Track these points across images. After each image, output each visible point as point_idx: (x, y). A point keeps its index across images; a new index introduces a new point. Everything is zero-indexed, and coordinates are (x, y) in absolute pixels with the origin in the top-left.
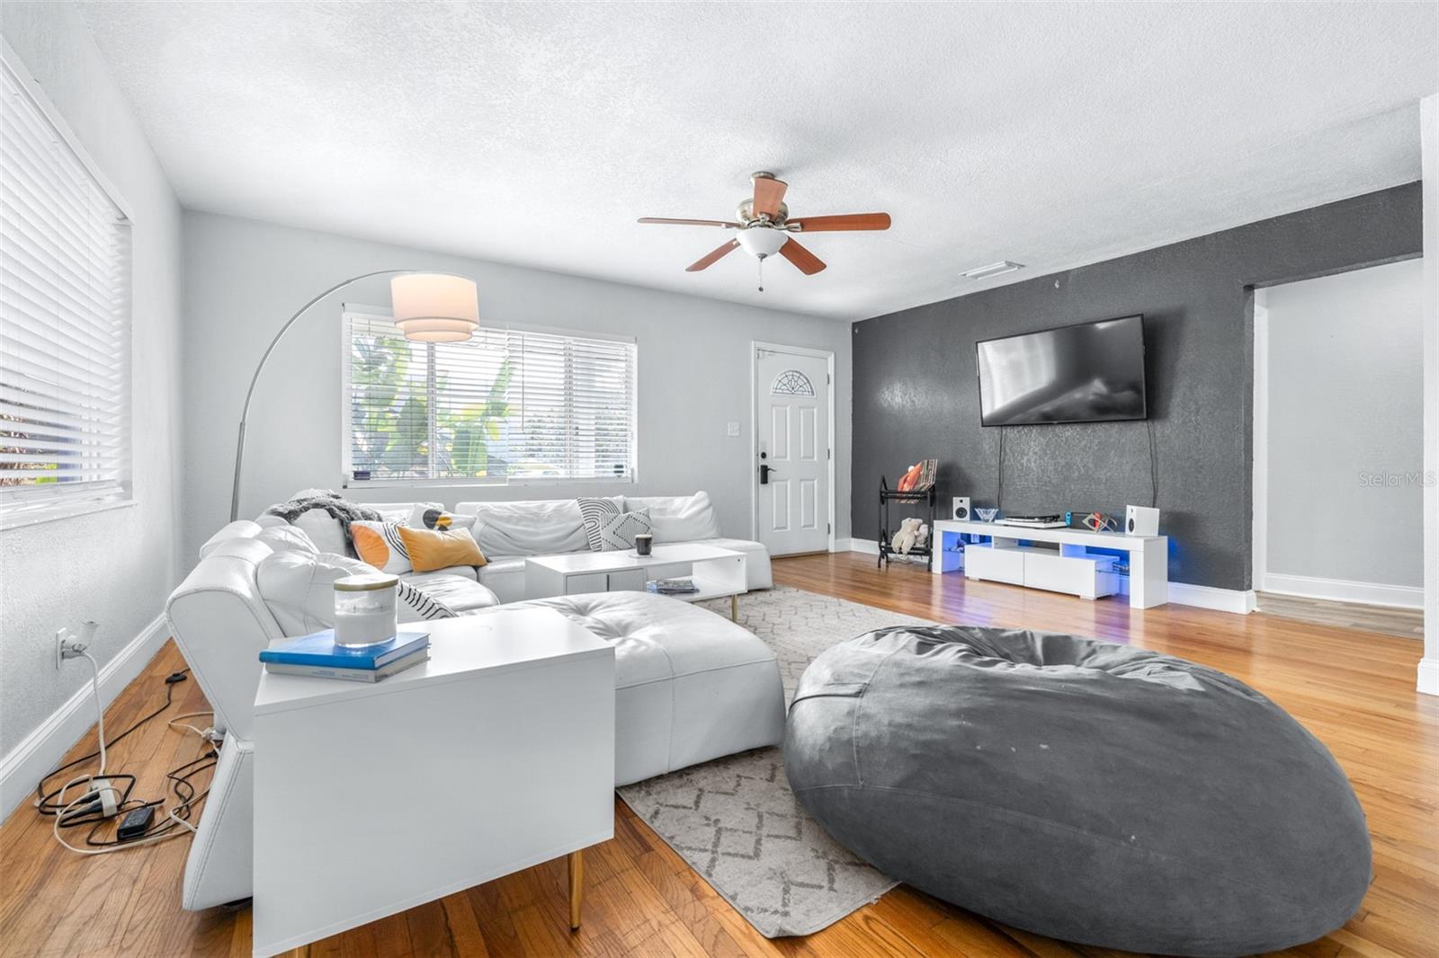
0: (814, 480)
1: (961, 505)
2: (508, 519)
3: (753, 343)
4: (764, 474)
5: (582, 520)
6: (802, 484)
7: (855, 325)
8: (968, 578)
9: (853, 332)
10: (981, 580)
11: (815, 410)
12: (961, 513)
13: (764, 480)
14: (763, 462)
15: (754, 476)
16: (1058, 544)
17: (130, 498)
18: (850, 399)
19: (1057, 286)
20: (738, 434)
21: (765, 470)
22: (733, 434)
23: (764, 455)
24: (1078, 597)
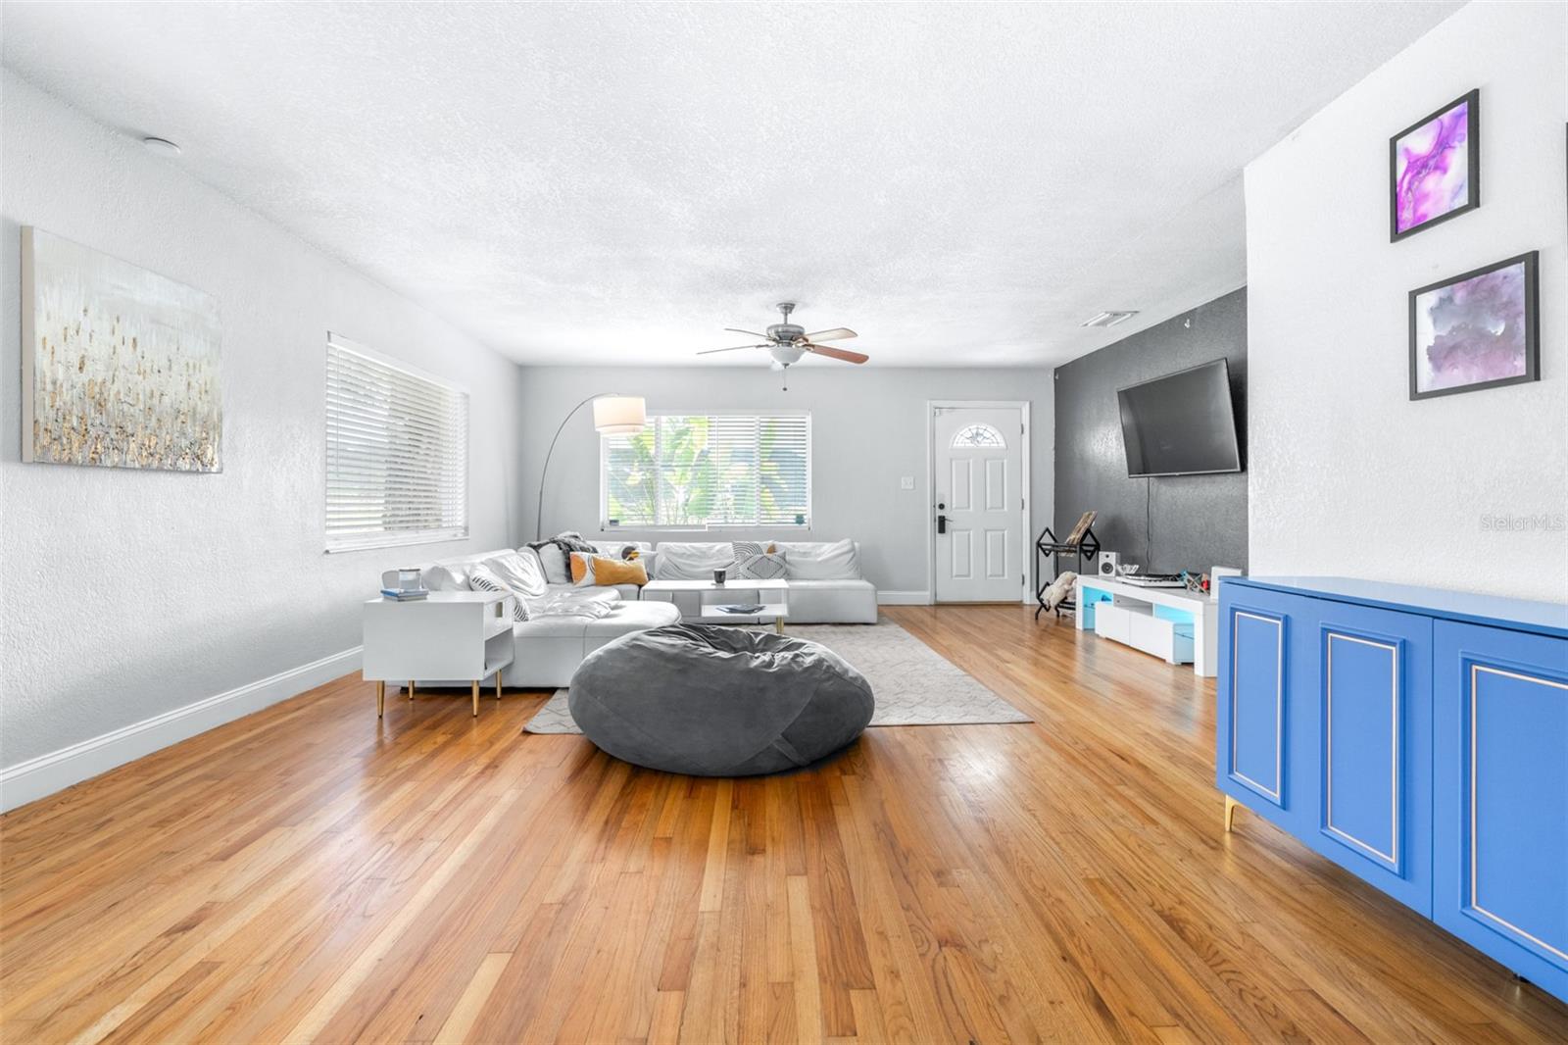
0: (1004, 530)
1: (1107, 560)
2: (682, 555)
3: (928, 402)
4: (942, 525)
5: (733, 560)
6: (989, 534)
7: (1057, 371)
8: (1098, 636)
9: (1055, 379)
10: (1108, 639)
11: (1005, 461)
12: (1107, 568)
13: (942, 530)
14: (940, 513)
15: (930, 526)
16: (1151, 604)
17: (467, 535)
18: (1052, 445)
19: (1187, 325)
20: (912, 487)
21: (942, 521)
22: (907, 487)
23: (942, 506)
24: (1164, 661)
